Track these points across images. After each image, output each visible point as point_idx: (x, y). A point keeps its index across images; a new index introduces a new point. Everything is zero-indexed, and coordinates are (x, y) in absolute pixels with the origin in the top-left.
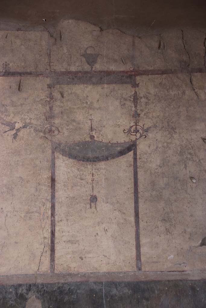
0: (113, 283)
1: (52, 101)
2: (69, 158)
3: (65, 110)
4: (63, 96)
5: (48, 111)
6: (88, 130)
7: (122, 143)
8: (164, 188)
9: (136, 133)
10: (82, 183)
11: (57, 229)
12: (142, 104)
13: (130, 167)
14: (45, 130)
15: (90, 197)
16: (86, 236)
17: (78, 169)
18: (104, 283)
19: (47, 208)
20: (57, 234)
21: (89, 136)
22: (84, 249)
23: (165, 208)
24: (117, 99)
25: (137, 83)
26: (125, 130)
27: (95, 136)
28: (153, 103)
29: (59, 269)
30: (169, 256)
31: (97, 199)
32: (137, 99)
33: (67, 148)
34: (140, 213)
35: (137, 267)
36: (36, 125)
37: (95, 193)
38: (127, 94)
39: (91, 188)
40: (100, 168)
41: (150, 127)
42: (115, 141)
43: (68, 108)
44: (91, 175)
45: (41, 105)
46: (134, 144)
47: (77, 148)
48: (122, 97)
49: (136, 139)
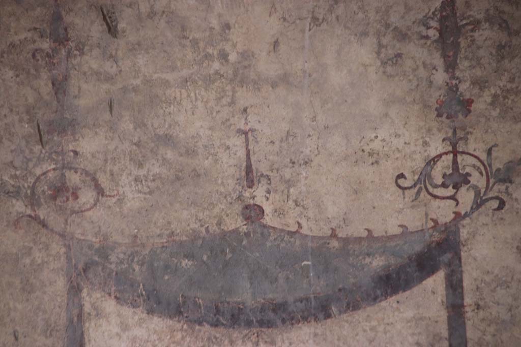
1: (63, 52)
2: (150, 312)
3: (125, 90)
4: (112, 30)
5: (47, 97)
6: (231, 183)
7: (393, 237)
9: (456, 187)
12: (481, 52)
14: (33, 188)
21: (238, 207)
24: (365, 34)
26: (401, 176)
27: (268, 209)
32: (458, 30)
33: (137, 268)
38: (408, 9)
42: (357, 230)
43: (138, 82)
45: (11, 73)
46: (446, 240)
47: (186, 263)
48: (387, 26)
49: (457, 214)
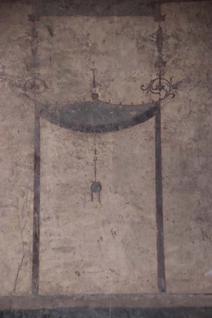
0: (124, 310)
1: (36, 41)
2: (61, 126)
3: (55, 54)
4: (51, 34)
5: (30, 55)
6: (88, 86)
7: (140, 105)
8: (200, 173)
9: (160, 90)
10: (80, 163)
11: (42, 230)
12: (170, 46)
13: (150, 140)
14: (25, 85)
15: (91, 183)
16: (85, 241)
17: (74, 144)
18: (110, 310)
19: (28, 199)
20: (42, 238)
21: (90, 94)
22: (82, 260)
23: (201, 202)
24: (133, 39)
25: (163, 15)
26: (143, 86)
27: (100, 95)
28: (185, 44)
29: (44, 289)
30: (206, 271)
31: (101, 187)
32: (163, 39)
33: (57, 112)
34: (164, 208)
35: (159, 287)
36: (11, 76)
37: (99, 179)
38: (147, 31)
39: (93, 171)
40: (106, 142)
41: (181, 82)
42: (128, 103)
43: (59, 52)
44: (93, 151)
45: (19, 47)
46: (156, 107)
47: (73, 111)
48: (140, 36)
49: (160, 99)
